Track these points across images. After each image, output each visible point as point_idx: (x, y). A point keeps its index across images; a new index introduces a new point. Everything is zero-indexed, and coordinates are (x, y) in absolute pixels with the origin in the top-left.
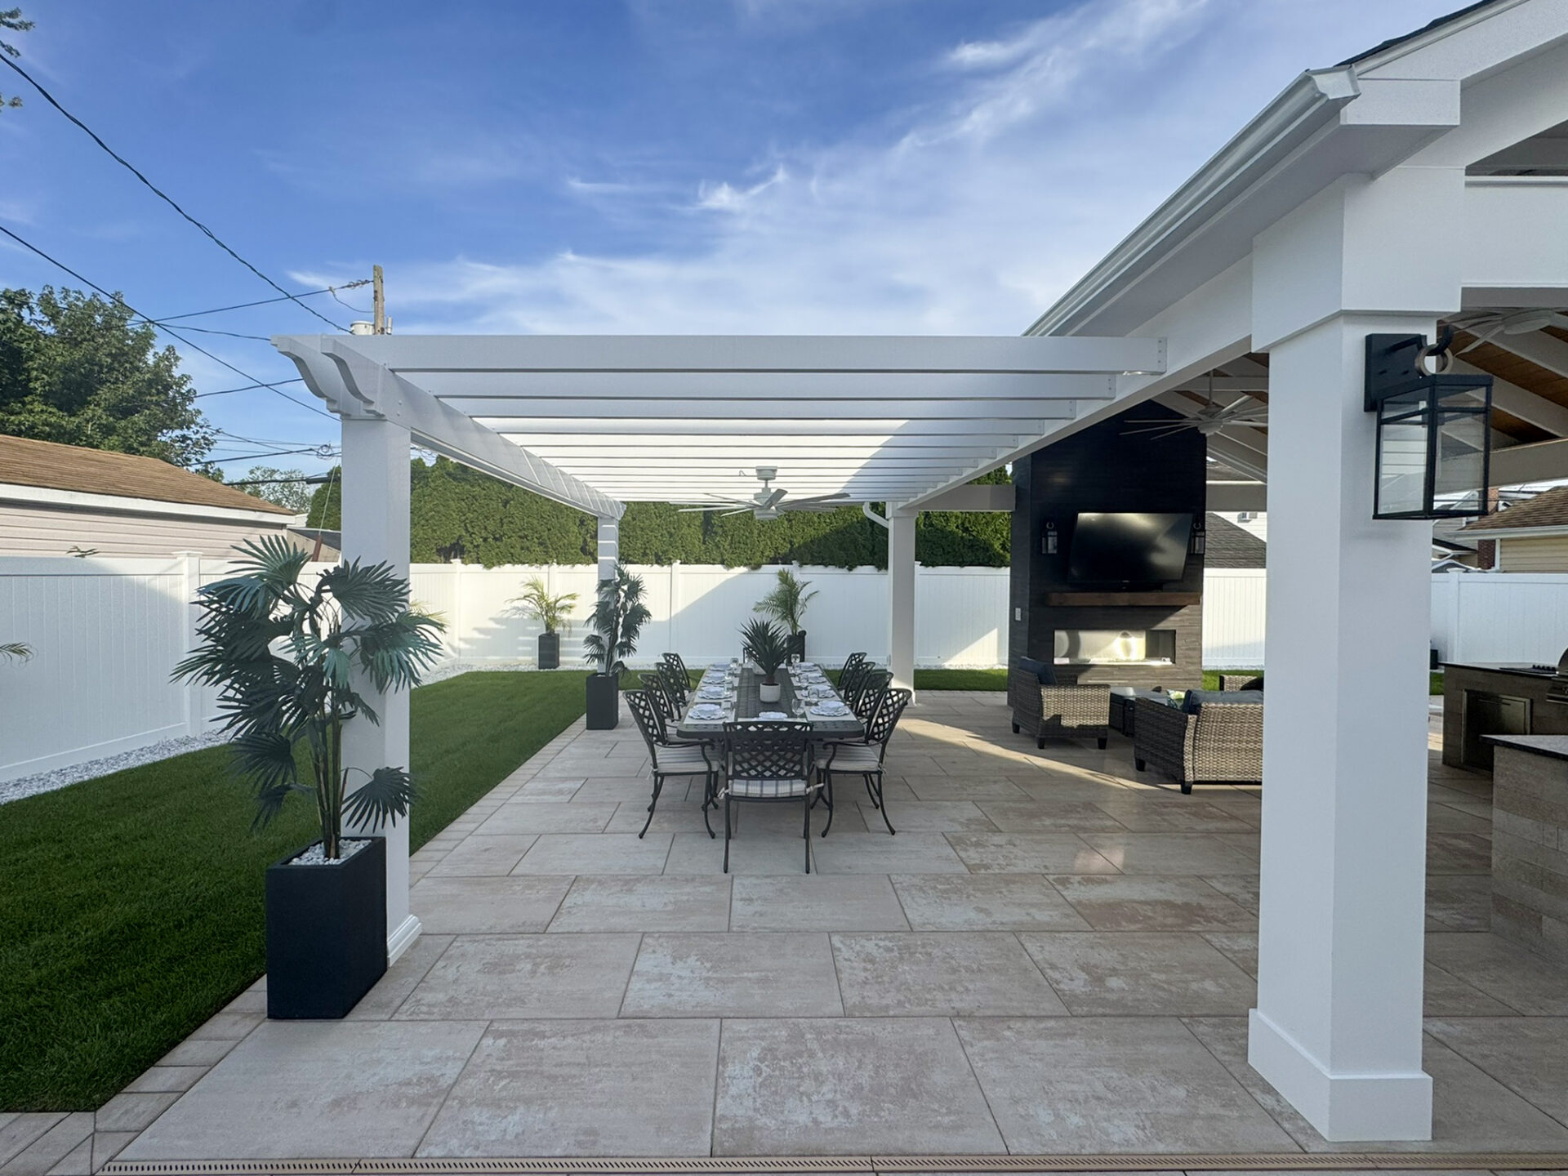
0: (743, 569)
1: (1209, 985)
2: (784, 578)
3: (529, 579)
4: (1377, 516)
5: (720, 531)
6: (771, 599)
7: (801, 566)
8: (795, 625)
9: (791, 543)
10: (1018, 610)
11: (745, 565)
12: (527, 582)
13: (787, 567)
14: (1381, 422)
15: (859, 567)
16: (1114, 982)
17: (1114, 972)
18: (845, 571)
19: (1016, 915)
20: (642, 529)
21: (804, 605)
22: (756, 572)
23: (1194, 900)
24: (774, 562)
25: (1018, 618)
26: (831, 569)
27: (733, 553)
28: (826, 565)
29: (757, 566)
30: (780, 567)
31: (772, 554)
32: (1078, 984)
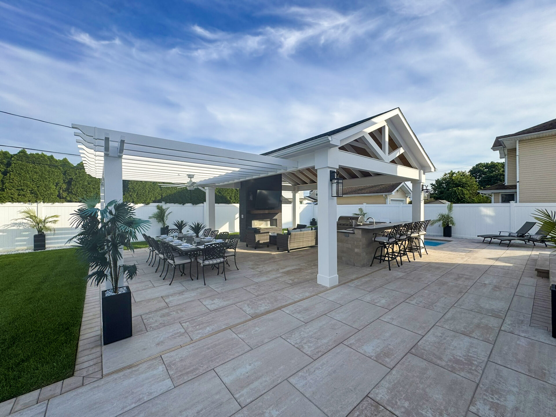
0: (142, 205)
1: (308, 277)
2: (159, 208)
3: (25, 209)
4: (332, 196)
5: (132, 190)
6: (155, 215)
7: (166, 203)
8: (164, 224)
9: (162, 195)
10: (242, 216)
11: (143, 203)
12: (23, 211)
13: (160, 204)
14: (332, 183)
15: (186, 204)
16: (295, 280)
17: (295, 279)
18: (181, 205)
19: (274, 276)
20: (94, 189)
21: (167, 217)
22: (147, 205)
23: (300, 267)
24: (154, 202)
25: (242, 217)
26: (176, 205)
27: (138, 199)
28: (175, 203)
29: (148, 203)
30: (157, 204)
31: (154, 199)
32: (291, 282)
